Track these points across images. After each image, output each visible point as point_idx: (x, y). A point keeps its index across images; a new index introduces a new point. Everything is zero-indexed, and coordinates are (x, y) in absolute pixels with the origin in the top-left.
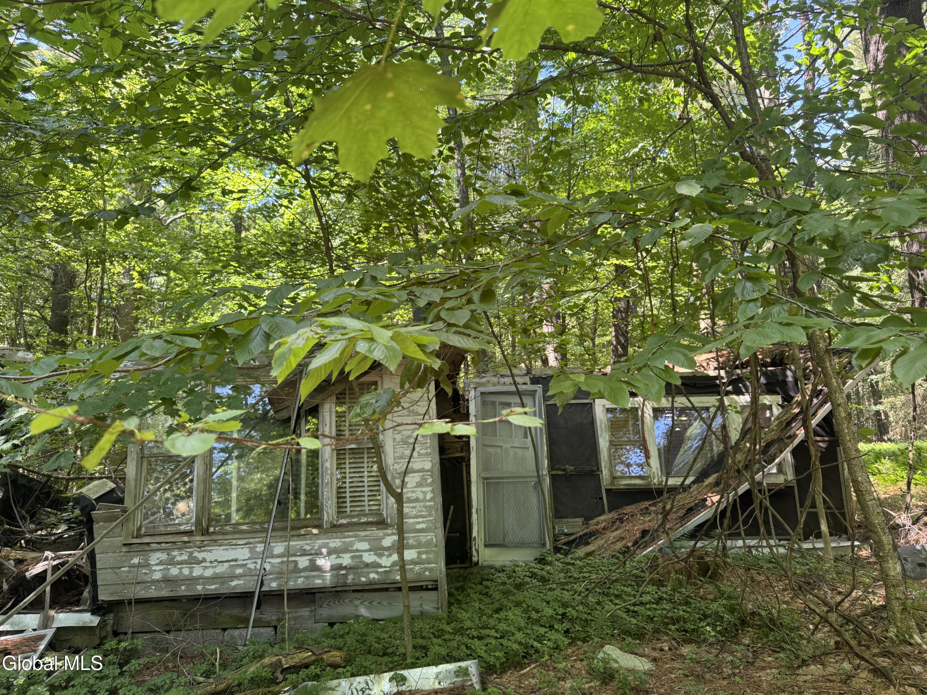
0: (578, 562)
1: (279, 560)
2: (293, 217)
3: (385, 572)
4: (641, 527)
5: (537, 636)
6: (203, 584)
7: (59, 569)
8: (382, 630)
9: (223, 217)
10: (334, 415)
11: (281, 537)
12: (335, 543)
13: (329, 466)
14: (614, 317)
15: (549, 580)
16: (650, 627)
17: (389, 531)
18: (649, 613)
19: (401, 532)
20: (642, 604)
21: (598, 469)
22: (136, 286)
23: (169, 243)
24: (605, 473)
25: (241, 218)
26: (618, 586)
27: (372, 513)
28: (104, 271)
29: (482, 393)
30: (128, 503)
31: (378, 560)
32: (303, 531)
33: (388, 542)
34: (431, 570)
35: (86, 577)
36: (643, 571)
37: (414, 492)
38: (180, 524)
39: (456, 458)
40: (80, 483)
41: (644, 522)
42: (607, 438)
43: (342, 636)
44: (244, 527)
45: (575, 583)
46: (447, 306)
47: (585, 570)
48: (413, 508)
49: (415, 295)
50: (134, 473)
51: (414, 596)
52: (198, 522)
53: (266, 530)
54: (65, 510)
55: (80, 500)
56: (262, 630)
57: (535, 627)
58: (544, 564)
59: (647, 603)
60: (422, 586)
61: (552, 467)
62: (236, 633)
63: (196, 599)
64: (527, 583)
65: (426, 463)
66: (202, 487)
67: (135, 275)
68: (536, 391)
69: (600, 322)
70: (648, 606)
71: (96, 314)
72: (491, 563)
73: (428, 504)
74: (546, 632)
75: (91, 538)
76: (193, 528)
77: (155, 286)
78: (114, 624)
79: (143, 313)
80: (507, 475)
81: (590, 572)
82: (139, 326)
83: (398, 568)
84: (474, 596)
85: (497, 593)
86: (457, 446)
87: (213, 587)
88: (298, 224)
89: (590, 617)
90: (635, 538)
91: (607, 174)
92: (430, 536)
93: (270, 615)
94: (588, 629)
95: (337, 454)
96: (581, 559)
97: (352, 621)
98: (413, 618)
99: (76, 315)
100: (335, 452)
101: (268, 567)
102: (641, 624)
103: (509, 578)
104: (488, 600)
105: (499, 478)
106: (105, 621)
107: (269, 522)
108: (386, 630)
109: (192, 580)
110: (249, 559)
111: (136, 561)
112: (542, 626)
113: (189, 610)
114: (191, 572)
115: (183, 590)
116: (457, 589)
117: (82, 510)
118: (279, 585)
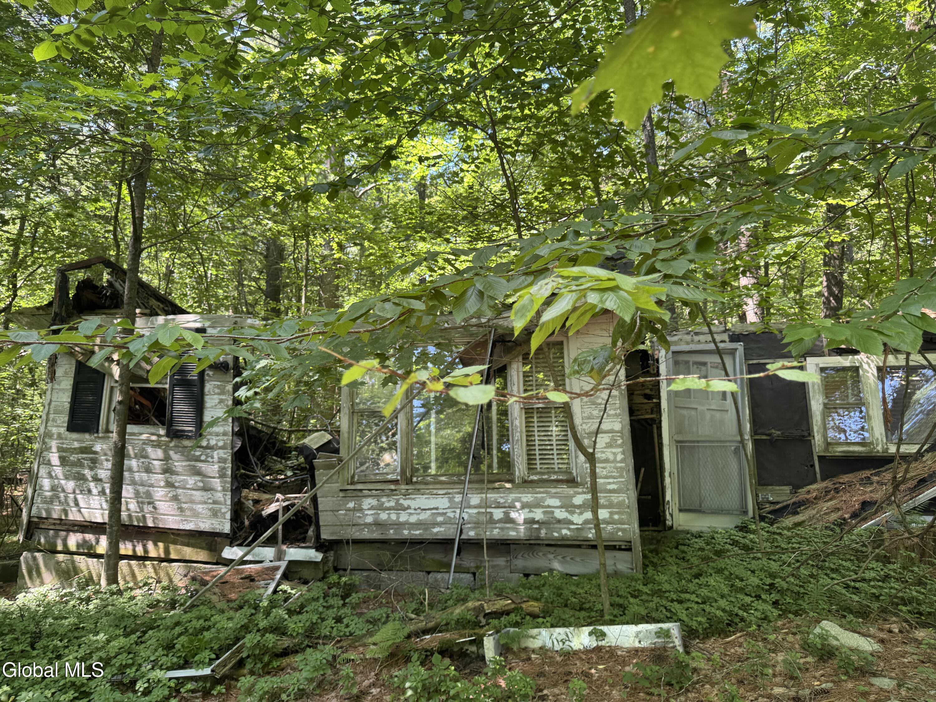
0: (785, 532)
1: (475, 511)
2: (472, 180)
3: (577, 529)
4: (861, 498)
5: (743, 605)
6: (409, 529)
7: (289, 510)
8: (577, 585)
9: (408, 186)
10: (521, 375)
11: (477, 489)
12: (528, 498)
13: (518, 424)
14: (826, 264)
15: (752, 549)
16: (875, 606)
17: (580, 490)
18: (874, 591)
19: (594, 490)
20: (864, 580)
21: (809, 435)
22: (335, 256)
23: (362, 215)
24: (818, 439)
25: (425, 186)
26: (834, 559)
27: (560, 471)
28: (309, 243)
29: (674, 352)
30: (343, 453)
31: (570, 517)
32: (497, 485)
33: (578, 500)
34: (624, 530)
35: (309, 517)
36: (864, 545)
37: (603, 452)
38: (387, 474)
39: (646, 420)
40: (299, 434)
41: (865, 493)
42: (821, 401)
43: (538, 588)
44: (443, 478)
45: (784, 554)
46: (660, 257)
47: (793, 540)
48: (604, 468)
49: (625, 248)
50: (347, 426)
51: (609, 554)
52: (403, 472)
53: (463, 482)
54: (289, 459)
55: (302, 450)
56: (463, 576)
57: (739, 596)
58: (747, 532)
59: (870, 580)
60: (615, 546)
61: (755, 431)
62: (439, 576)
63: (402, 543)
64: (728, 551)
65: (615, 423)
66: (405, 440)
67: (335, 246)
68: (736, 349)
69: (808, 271)
70: (872, 583)
71: (304, 283)
72: (687, 528)
73: (619, 465)
74: (752, 602)
75: (313, 485)
76: (399, 478)
77: (350, 256)
78: (334, 561)
79: (343, 282)
80: (703, 439)
81: (799, 543)
82: (339, 293)
83: (592, 526)
84: (670, 560)
85: (695, 558)
86: (646, 407)
87: (418, 532)
88: (477, 187)
89: (802, 590)
90: (853, 509)
91: (817, 101)
92: (622, 497)
93: (469, 562)
94: (800, 602)
95: (526, 413)
96: (789, 529)
97: (546, 574)
98: (608, 576)
99: (287, 285)
100: (523, 411)
101: (466, 516)
102: (864, 602)
103: (708, 544)
104: (685, 565)
105: (694, 442)
106: (327, 557)
107: (466, 474)
108: (581, 585)
109: (399, 525)
110: (449, 508)
111: (351, 505)
112: (746, 595)
113: (397, 552)
114: (398, 518)
115: (391, 534)
116: (651, 551)
117: (306, 458)
118: (477, 534)
